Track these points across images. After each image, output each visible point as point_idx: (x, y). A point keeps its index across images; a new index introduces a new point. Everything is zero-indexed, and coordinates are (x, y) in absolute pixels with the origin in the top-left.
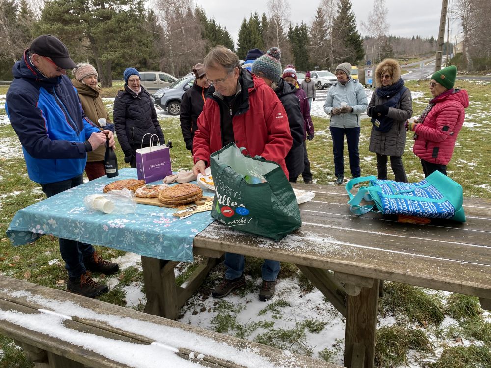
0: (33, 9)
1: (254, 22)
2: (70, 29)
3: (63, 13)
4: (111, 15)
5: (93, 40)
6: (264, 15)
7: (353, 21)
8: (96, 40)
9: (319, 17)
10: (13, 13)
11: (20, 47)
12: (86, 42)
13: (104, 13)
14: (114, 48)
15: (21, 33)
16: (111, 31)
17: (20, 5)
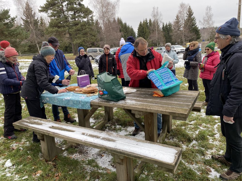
0: (45, 22)
1: (145, 23)
2: (61, 30)
3: (58, 23)
4: (79, 23)
5: (70, 35)
6: (150, 19)
7: (195, 20)
8: (72, 34)
9: (177, 19)
10: (37, 24)
11: (39, 39)
12: (68, 35)
13: (75, 22)
14: (80, 38)
15: (40, 32)
16: (78, 30)
17: (40, 20)
